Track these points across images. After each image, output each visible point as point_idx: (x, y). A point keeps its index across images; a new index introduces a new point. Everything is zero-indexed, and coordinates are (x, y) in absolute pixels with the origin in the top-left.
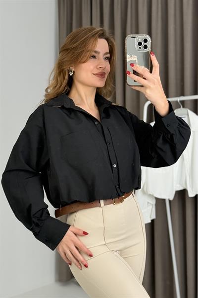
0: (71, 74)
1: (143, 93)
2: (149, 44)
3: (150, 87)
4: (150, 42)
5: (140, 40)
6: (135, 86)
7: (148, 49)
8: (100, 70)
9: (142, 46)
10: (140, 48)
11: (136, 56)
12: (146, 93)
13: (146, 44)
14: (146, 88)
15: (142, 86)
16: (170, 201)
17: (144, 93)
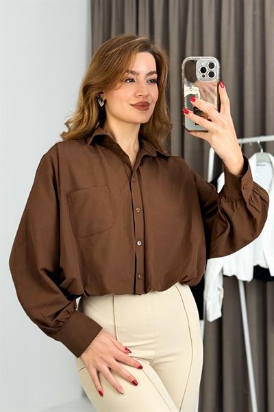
0: (102, 104)
1: (207, 142)
2: (216, 70)
3: (217, 132)
4: (219, 67)
5: (204, 65)
6: (196, 131)
7: (216, 78)
8: (141, 99)
9: (206, 74)
10: (204, 76)
11: (198, 88)
12: (211, 140)
13: (212, 70)
14: (212, 133)
15: (207, 131)
16: (245, 282)
17: (209, 141)
